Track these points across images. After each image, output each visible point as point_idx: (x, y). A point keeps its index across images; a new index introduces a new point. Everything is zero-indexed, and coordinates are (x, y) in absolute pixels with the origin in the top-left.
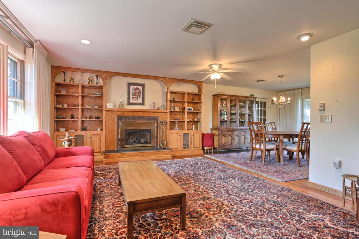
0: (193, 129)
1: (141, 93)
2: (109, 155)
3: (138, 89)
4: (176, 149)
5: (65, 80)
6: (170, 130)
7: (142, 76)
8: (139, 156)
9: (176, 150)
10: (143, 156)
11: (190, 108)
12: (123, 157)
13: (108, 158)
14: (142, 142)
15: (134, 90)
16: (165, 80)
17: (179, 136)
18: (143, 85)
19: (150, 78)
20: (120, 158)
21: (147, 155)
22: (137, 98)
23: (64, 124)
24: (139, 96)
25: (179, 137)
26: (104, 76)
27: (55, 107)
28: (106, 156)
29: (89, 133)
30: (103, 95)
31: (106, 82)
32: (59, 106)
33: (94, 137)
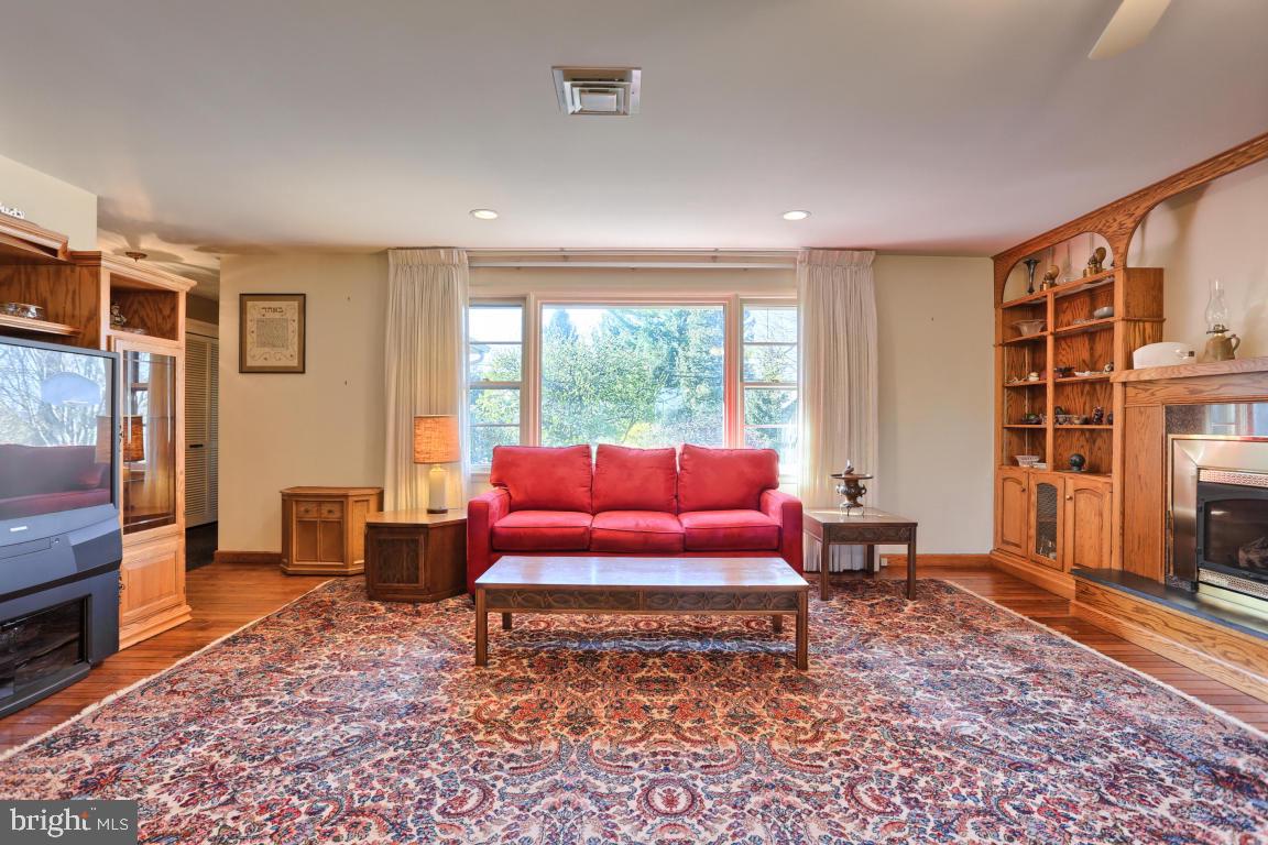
2: (1091, 590)
5: (1031, 291)
8: (1225, 655)
12: (1143, 624)
13: (1088, 603)
20: (1130, 619)
26: (1115, 226)
27: (1003, 386)
28: (1082, 592)
29: (1070, 482)
30: (1112, 316)
31: (1121, 250)
32: (1017, 382)
33: (1082, 499)
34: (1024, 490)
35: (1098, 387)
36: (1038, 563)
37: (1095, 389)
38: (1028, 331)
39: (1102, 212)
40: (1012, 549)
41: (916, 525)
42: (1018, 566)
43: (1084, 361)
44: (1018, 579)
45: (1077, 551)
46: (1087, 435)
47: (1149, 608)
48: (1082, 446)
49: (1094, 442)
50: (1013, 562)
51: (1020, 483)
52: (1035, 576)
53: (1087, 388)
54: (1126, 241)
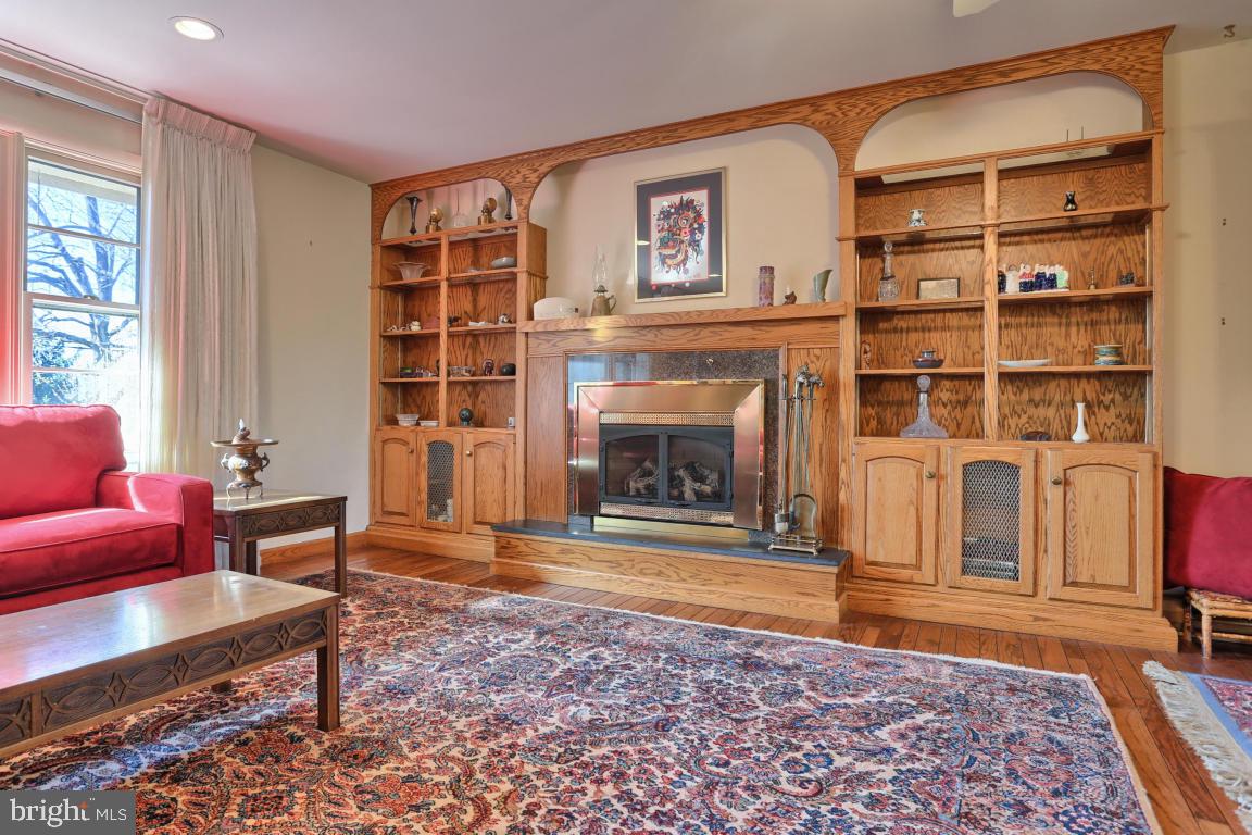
0: (1080, 435)
1: (706, 224)
2: (514, 542)
3: (689, 205)
4: (904, 566)
5: (413, 231)
6: (861, 432)
7: (681, 132)
8: (642, 572)
9: (905, 574)
10: (659, 574)
11: (1038, 269)
12: (568, 564)
13: (511, 557)
14: (688, 494)
15: (666, 215)
16: (819, 117)
17: (932, 476)
18: (712, 182)
19: (727, 126)
20: (555, 563)
21: (683, 575)
22: (686, 258)
23: (424, 397)
24: (695, 244)
25: (930, 486)
26: (519, 178)
27: (381, 336)
28: (503, 547)
29: (468, 437)
30: (516, 266)
31: (525, 203)
32: (396, 331)
33: (483, 453)
34: (412, 452)
35: (481, 340)
36: (429, 529)
37: (478, 342)
38: (411, 276)
39: (506, 160)
40: (395, 519)
41: (345, 499)
42: (403, 537)
43: (466, 313)
44: (408, 552)
45: (478, 508)
46: (470, 388)
47: (573, 548)
48: (464, 401)
49: (478, 397)
50: (397, 533)
51: (406, 443)
52: (428, 544)
53: (469, 340)
54: (529, 195)
